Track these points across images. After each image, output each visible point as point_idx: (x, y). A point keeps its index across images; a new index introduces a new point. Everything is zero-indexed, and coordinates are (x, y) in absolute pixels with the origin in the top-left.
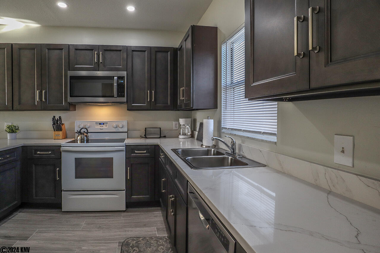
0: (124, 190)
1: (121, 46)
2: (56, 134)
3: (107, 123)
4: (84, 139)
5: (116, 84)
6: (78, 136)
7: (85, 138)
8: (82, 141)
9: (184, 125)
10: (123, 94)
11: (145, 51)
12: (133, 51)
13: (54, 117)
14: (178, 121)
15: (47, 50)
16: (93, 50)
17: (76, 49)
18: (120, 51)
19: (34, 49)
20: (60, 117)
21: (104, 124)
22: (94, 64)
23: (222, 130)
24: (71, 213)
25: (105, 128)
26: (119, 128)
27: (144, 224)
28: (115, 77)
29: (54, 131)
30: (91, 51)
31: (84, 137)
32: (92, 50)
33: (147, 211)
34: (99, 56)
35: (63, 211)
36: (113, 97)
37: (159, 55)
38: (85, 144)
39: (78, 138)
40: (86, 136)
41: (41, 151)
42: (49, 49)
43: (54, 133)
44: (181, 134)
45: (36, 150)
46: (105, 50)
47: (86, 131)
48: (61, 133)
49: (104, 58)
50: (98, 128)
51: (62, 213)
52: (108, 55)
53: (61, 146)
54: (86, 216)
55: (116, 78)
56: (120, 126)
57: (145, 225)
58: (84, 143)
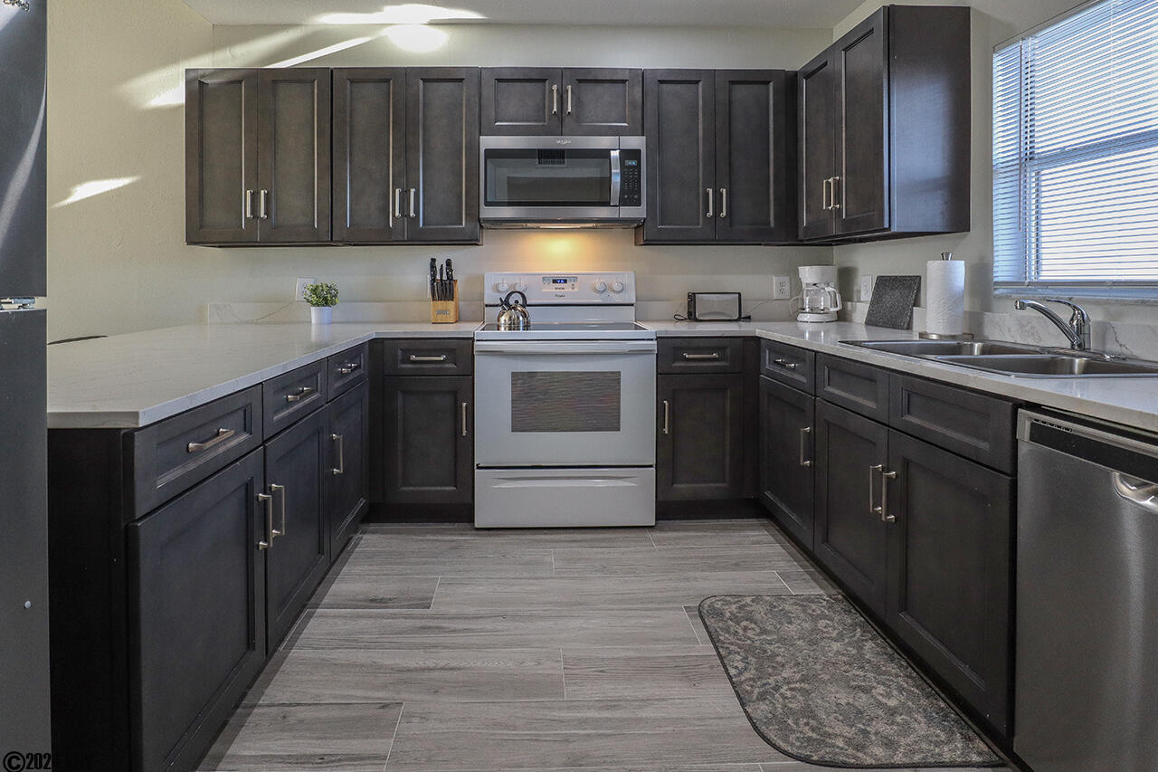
0: (651, 466)
1: (627, 72)
2: (440, 308)
3: (575, 278)
4: (519, 323)
5: (619, 171)
6: (500, 316)
7: (521, 318)
8: (513, 326)
9: (815, 285)
10: (636, 197)
11: (697, 82)
12: (661, 82)
13: (433, 260)
14: (797, 272)
15: (421, 82)
16: (547, 82)
17: (499, 80)
18: (624, 81)
19: (387, 81)
20: (449, 263)
21: (565, 281)
22: (550, 120)
23: (995, 289)
24: (500, 532)
25: (569, 293)
26: (612, 294)
27: (734, 562)
28: (612, 152)
29: (433, 300)
30: (540, 84)
31: (518, 318)
32: (543, 81)
33: (725, 529)
34: (565, 96)
35: (476, 526)
36: (607, 204)
37: (741, 92)
38: (521, 333)
39: (502, 319)
40: (525, 315)
41: (419, 352)
42: (425, 81)
43: (434, 305)
44: (807, 310)
45: (407, 352)
46: (580, 81)
47: (521, 302)
48: (451, 305)
49: (578, 103)
50: (550, 293)
51: (474, 532)
52: (590, 92)
53: (473, 339)
54: (546, 541)
55: (615, 154)
56: (616, 287)
57: (736, 565)
58: (519, 330)
